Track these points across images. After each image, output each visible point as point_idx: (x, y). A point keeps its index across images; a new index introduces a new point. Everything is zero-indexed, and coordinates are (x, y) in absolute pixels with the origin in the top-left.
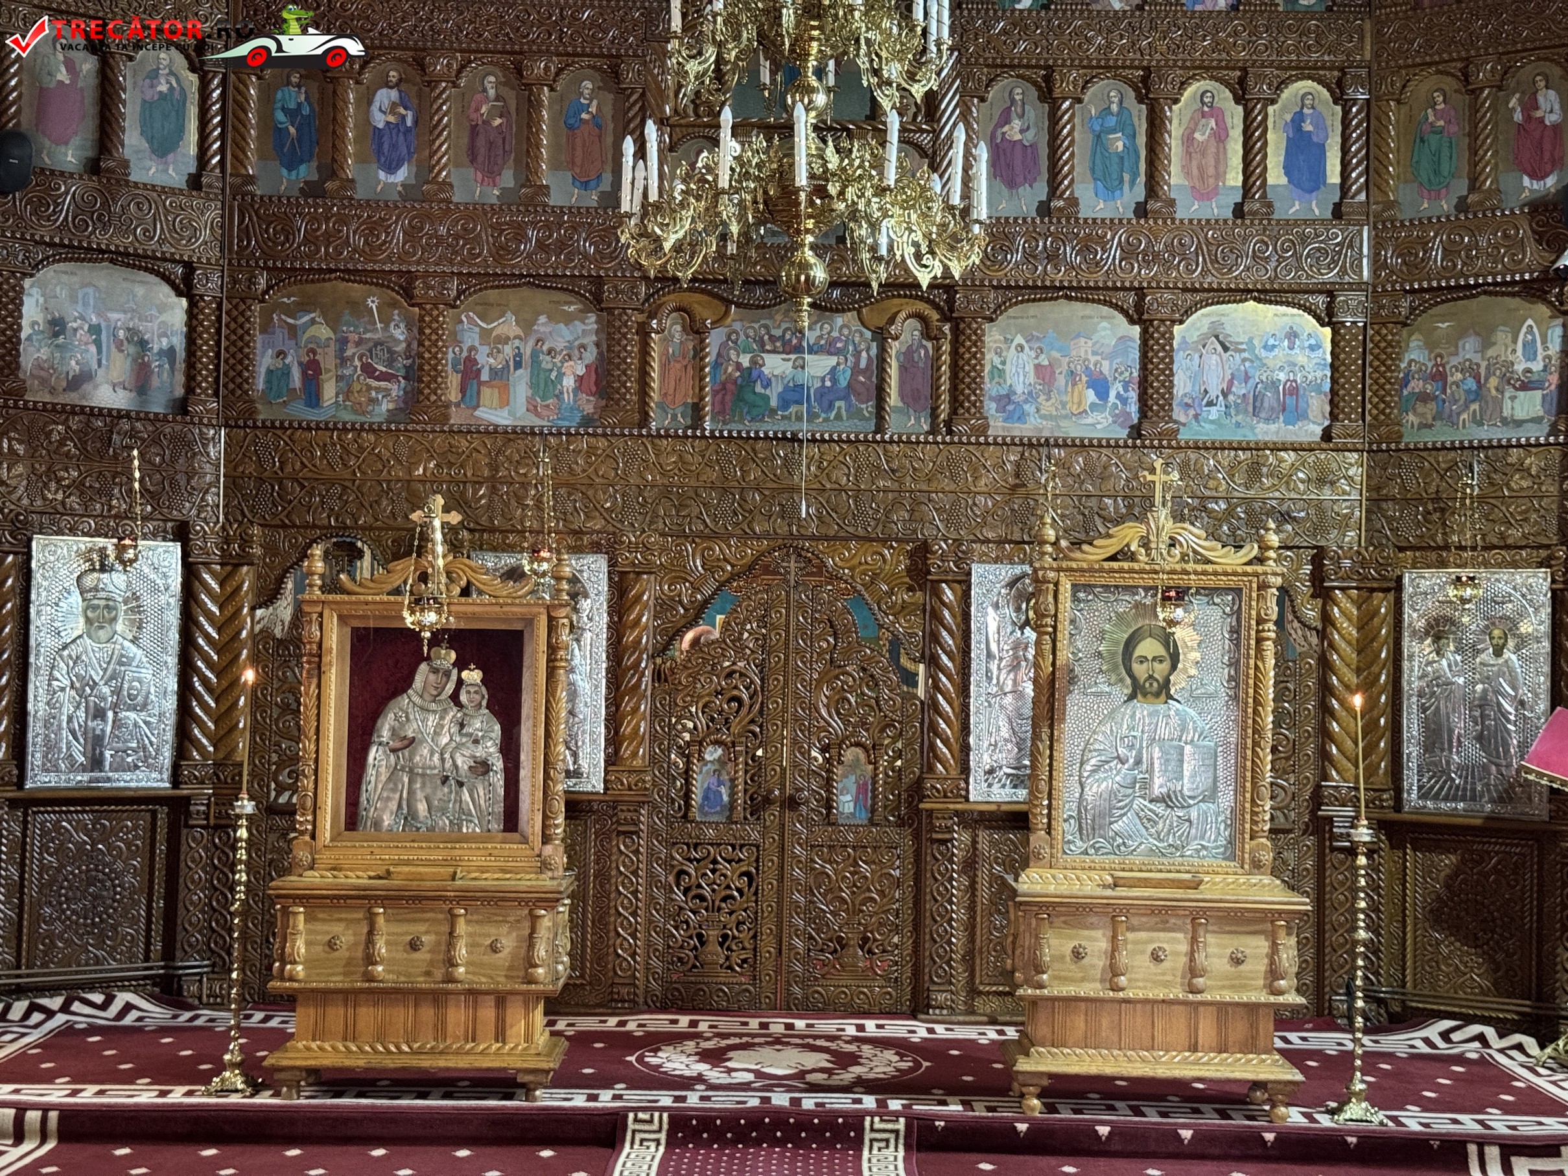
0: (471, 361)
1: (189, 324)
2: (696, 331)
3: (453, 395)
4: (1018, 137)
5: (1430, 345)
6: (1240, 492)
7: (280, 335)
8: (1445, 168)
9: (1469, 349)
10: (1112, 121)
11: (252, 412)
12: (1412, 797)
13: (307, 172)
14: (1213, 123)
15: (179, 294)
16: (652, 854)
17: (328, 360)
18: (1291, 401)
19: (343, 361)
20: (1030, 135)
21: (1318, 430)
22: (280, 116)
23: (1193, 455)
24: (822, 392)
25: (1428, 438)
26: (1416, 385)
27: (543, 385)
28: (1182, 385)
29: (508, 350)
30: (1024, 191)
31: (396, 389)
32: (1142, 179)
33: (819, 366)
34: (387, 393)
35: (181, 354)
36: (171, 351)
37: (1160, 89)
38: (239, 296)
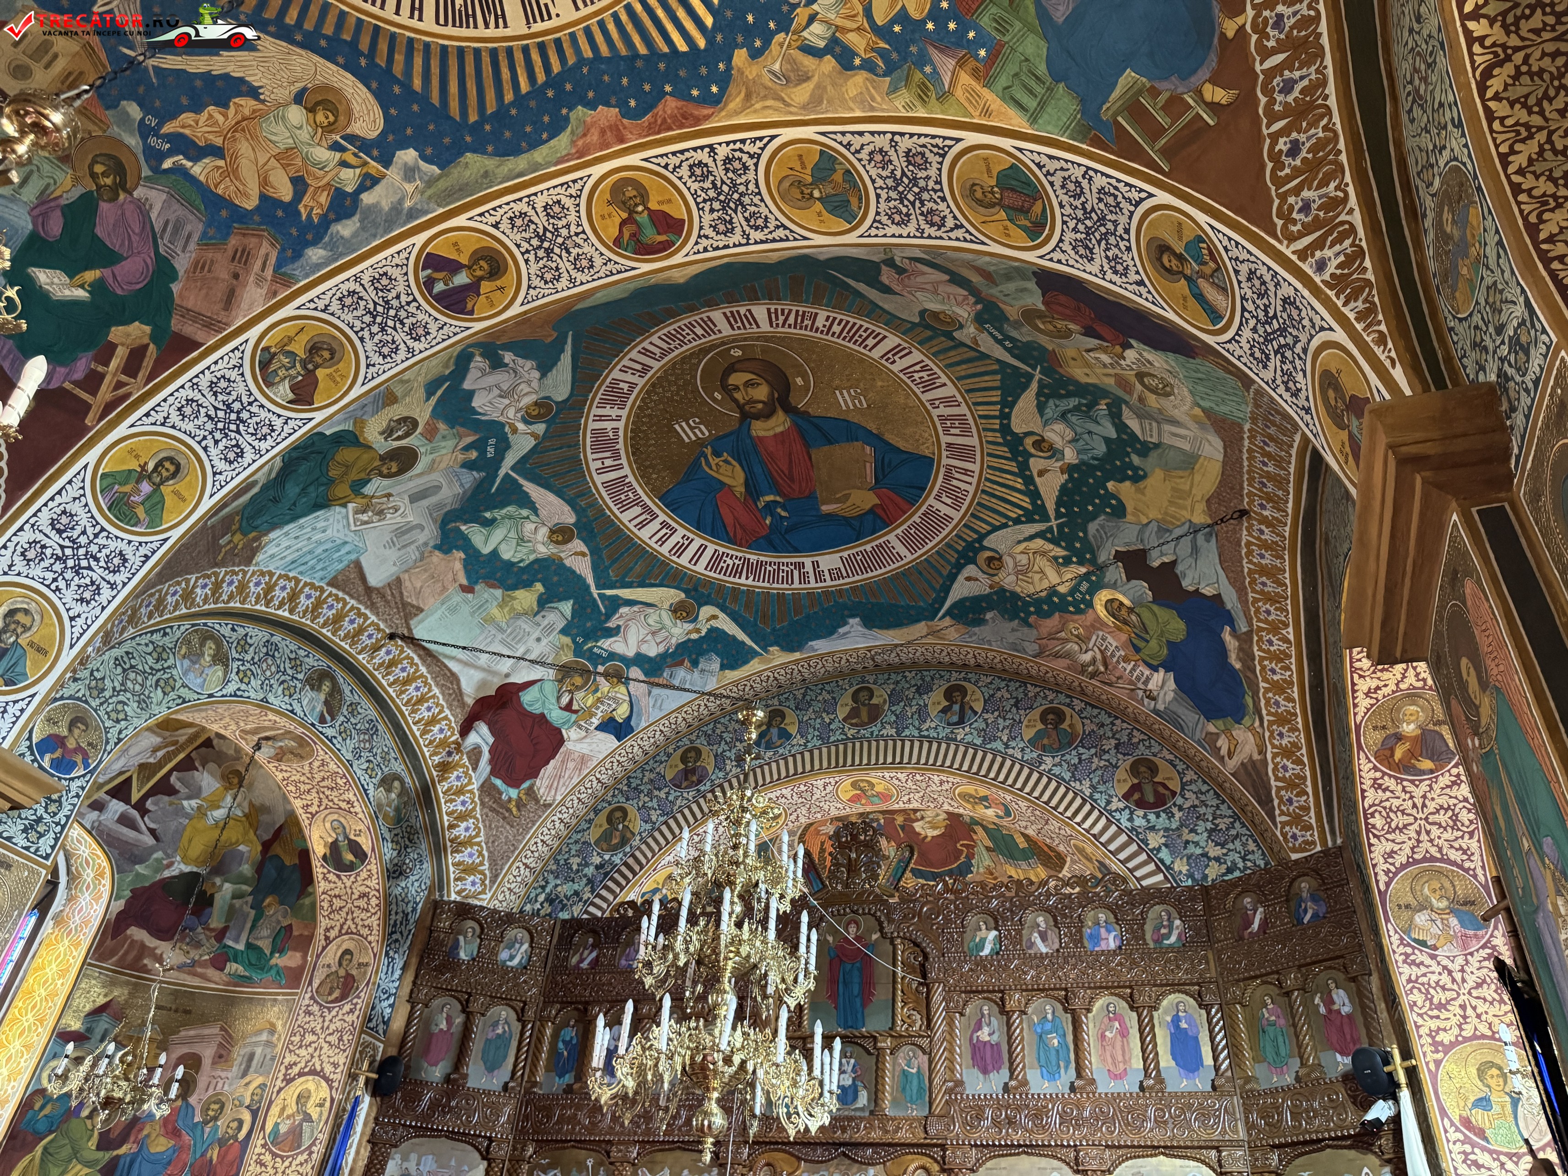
4: (987, 1038)
10: (1048, 1026)
14: (1117, 1024)
15: (484, 1159)
30: (993, 1075)
37: (1077, 1004)
38: (516, 1161)
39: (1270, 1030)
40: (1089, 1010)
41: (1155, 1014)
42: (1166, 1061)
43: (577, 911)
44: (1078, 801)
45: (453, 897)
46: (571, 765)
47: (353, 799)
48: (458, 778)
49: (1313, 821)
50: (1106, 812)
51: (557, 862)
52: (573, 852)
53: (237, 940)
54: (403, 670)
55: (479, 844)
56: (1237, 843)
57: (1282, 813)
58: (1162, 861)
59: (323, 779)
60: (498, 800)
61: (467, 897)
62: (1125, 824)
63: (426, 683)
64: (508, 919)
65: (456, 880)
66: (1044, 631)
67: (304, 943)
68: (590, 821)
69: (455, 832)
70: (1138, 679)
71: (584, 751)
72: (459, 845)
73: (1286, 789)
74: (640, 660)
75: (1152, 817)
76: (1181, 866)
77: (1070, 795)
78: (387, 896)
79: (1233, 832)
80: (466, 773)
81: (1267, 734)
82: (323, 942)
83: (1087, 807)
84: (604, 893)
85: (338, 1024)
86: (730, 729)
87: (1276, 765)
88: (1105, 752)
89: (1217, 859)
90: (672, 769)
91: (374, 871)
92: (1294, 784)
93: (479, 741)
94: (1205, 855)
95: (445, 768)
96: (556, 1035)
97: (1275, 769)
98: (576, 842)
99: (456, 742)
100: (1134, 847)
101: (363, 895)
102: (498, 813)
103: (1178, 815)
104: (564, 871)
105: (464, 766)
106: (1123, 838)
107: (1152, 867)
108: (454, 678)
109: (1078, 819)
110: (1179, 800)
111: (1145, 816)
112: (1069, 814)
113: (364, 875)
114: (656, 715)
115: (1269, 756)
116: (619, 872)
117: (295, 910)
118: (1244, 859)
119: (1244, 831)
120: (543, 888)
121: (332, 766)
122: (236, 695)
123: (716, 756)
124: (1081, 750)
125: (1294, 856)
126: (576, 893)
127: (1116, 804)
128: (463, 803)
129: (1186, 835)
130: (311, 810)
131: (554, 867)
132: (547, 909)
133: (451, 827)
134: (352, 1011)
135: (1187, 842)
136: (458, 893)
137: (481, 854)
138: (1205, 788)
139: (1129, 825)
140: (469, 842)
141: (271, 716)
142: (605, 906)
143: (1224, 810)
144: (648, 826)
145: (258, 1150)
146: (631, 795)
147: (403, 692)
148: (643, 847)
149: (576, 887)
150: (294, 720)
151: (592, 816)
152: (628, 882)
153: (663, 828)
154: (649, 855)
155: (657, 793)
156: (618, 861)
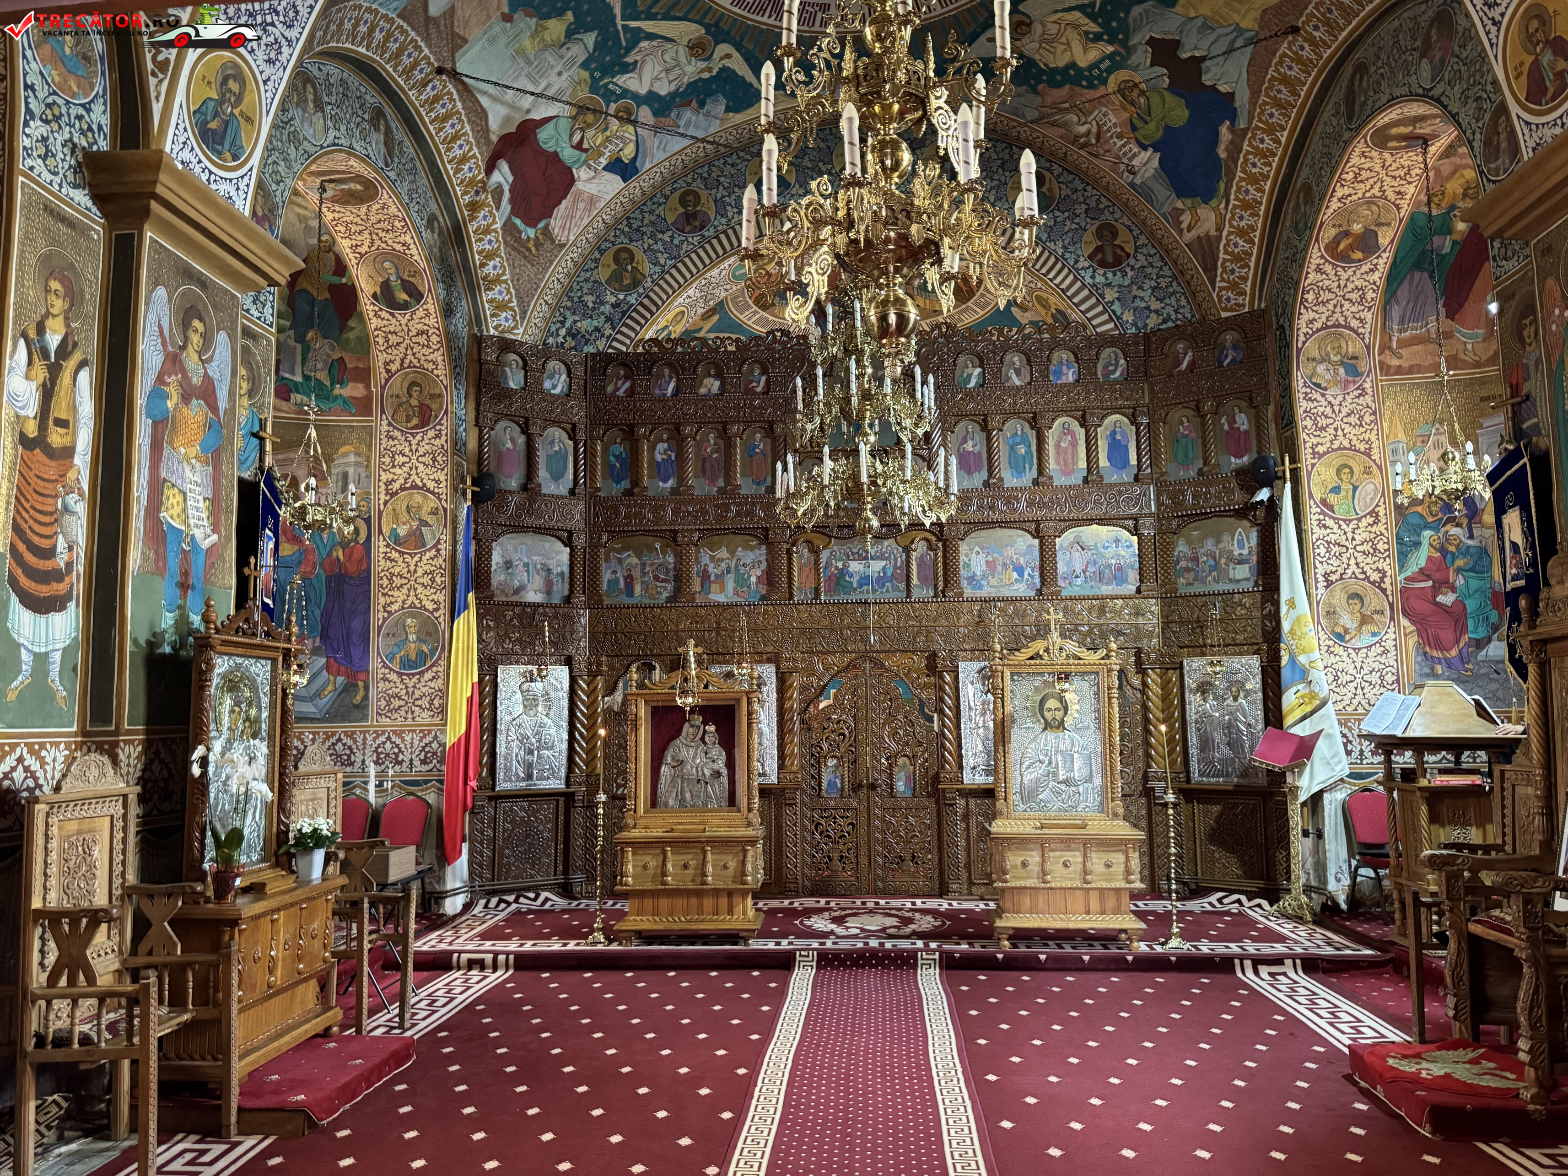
0: (705, 571)
1: (570, 560)
2: (815, 552)
3: (698, 588)
5: (1189, 543)
6: (1095, 621)
7: (614, 562)
8: (1190, 456)
9: (1209, 544)
10: (1018, 439)
11: (601, 601)
12: (1195, 776)
13: (625, 484)
15: (566, 546)
16: (803, 815)
17: (637, 574)
18: (1118, 574)
19: (644, 574)
20: (977, 448)
21: (1134, 588)
22: (612, 458)
23: (1069, 603)
24: (879, 579)
25: (1191, 590)
26: (1183, 564)
27: (741, 581)
28: (1061, 568)
29: (723, 565)
30: (976, 475)
31: (670, 587)
32: (1035, 467)
33: (877, 566)
34: (665, 588)
35: (567, 574)
36: (562, 574)
37: (1042, 422)
38: (594, 546)
39: (1183, 440)
42: (1103, 462)
43: (601, 345)
44: (1053, 259)
45: (492, 332)
46: (581, 205)
47: (410, 241)
48: (485, 217)
49: (1248, 289)
50: (1075, 270)
51: (570, 299)
52: (585, 291)
53: (292, 372)
54: (443, 106)
55: (505, 282)
56: (1173, 299)
57: (1223, 280)
58: (1114, 312)
59: (379, 221)
60: (518, 239)
61: (503, 332)
62: (1088, 280)
63: (460, 119)
64: (545, 353)
65: (492, 316)
66: (1049, 100)
67: (364, 375)
68: (596, 260)
69: (486, 270)
70: (1125, 154)
71: (594, 192)
72: (491, 283)
73: (1232, 261)
74: (651, 98)
75: (1110, 275)
76: (1128, 317)
77: (1046, 254)
78: (447, 333)
79: (1171, 290)
80: (491, 212)
81: (1229, 215)
82: (384, 375)
83: (1059, 265)
84: (624, 330)
85: (427, 447)
86: (726, 173)
87: (1228, 241)
88: (1077, 216)
89: (1156, 312)
90: (672, 212)
91: (432, 311)
92: (1240, 259)
93: (501, 180)
94: (1147, 308)
95: (474, 207)
96: (605, 451)
97: (1227, 244)
98: (586, 280)
99: (482, 181)
100: (1093, 301)
101: (420, 333)
102: (519, 252)
103: (1130, 274)
104: (580, 308)
105: (489, 205)
106: (1086, 292)
107: (1105, 317)
108: (482, 114)
109: (1051, 276)
110: (1132, 261)
111: (1104, 275)
112: (1044, 271)
113: (421, 313)
114: (660, 156)
115: (1225, 233)
116: (635, 310)
117: (344, 345)
118: (1176, 312)
119: (1179, 289)
120: (563, 323)
121: (393, 210)
122: (334, 145)
123: (716, 201)
124: (1057, 213)
125: (1224, 315)
126: (597, 329)
127: (1083, 263)
128: (490, 242)
129: (1135, 291)
130: (359, 250)
131: (569, 304)
132: (570, 343)
133: (483, 265)
134: (437, 436)
135: (1135, 297)
136: (496, 328)
137: (509, 292)
138: (1153, 251)
139: (1091, 281)
140: (497, 281)
141: (353, 162)
142: (628, 342)
143: (1166, 271)
144: (658, 269)
145: (383, 549)
146: (634, 236)
147: (441, 130)
148: (656, 288)
149: (595, 323)
150: (369, 165)
151: (597, 255)
152: (647, 320)
153: (673, 271)
154: (664, 297)
155: (660, 236)
156: (633, 301)
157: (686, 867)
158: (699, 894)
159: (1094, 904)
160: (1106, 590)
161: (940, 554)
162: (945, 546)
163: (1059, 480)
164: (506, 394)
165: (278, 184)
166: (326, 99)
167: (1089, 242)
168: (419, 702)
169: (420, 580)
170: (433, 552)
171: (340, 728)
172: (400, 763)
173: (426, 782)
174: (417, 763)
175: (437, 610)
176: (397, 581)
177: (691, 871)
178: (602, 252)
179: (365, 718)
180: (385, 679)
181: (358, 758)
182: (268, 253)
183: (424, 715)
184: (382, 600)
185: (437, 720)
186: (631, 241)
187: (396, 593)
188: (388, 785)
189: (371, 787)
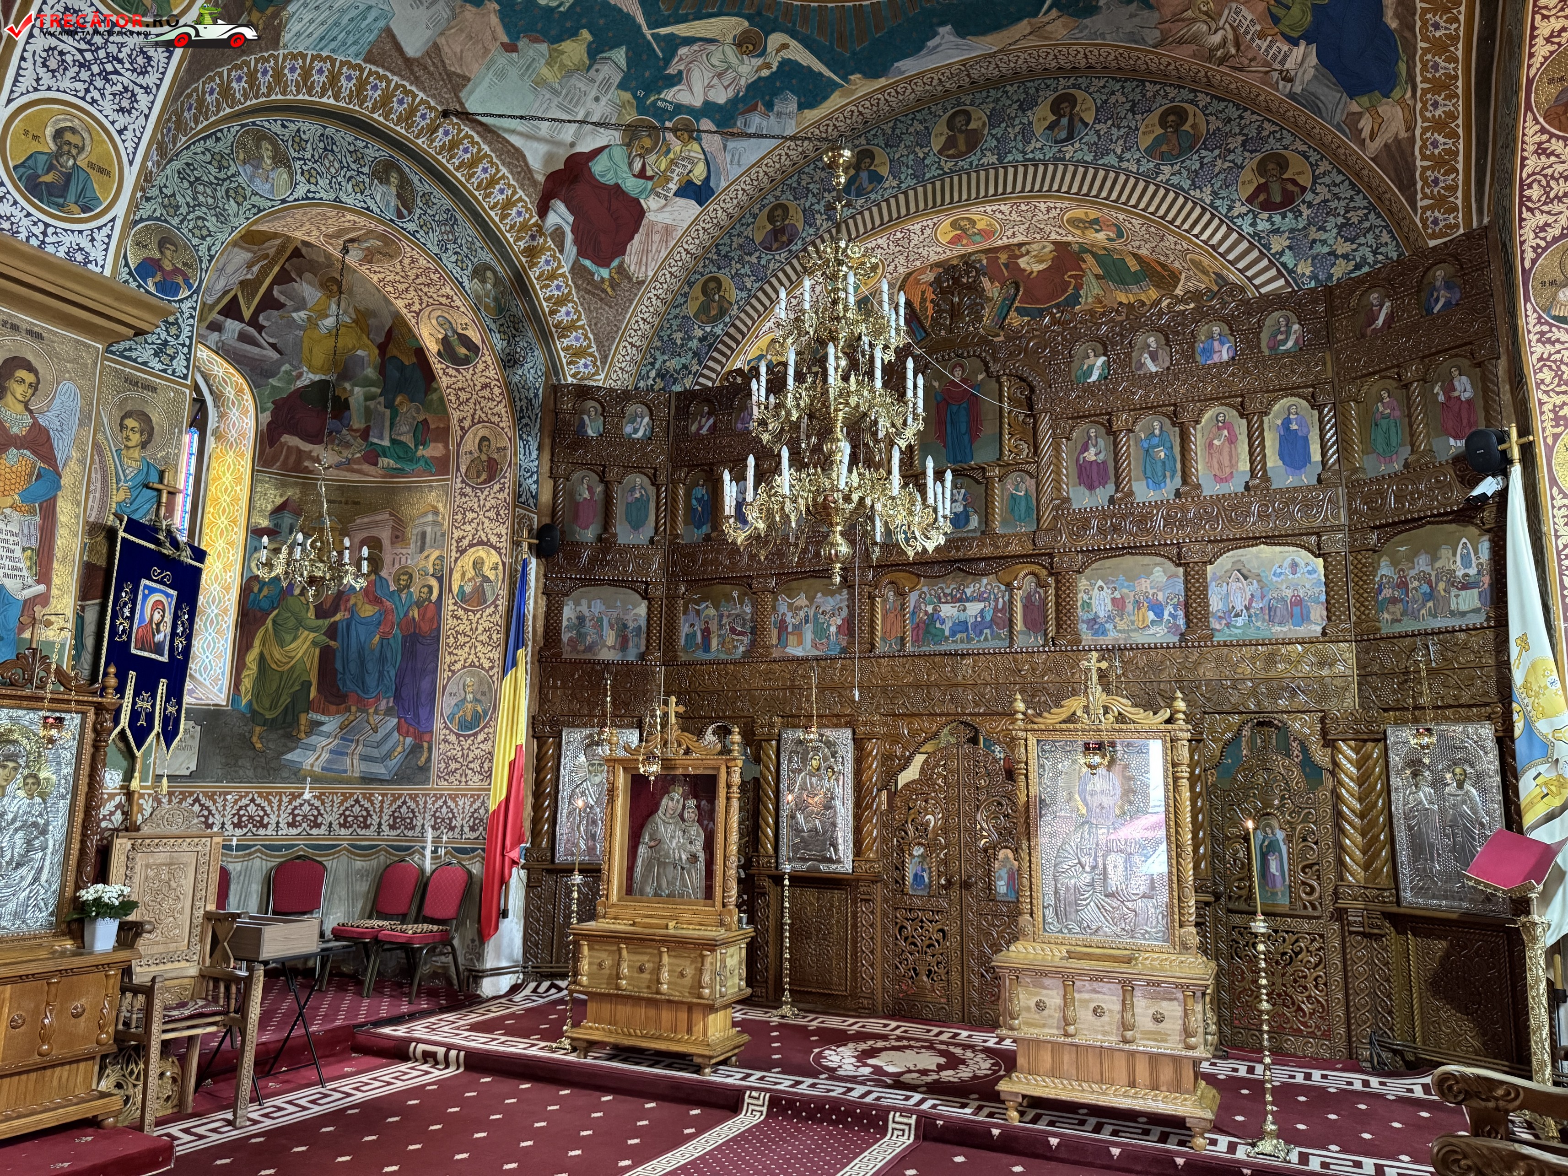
0: (783, 621)
1: (648, 614)
2: (901, 594)
3: (774, 641)
4: (1093, 458)
5: (1394, 563)
6: (1262, 675)
7: (692, 614)
8: (1394, 441)
9: (1422, 563)
10: (1156, 441)
11: (676, 657)
12: (1407, 895)
13: (706, 529)
14: (1226, 432)
15: (644, 598)
16: (885, 914)
17: (714, 627)
18: (1297, 610)
19: (721, 626)
20: (1101, 456)
21: (1319, 629)
22: (694, 502)
23: (1225, 650)
24: (976, 624)
25: (1398, 629)
26: (1387, 593)
27: (820, 632)
28: (1215, 603)
29: (802, 614)
31: (746, 640)
32: (1179, 473)
33: (973, 609)
34: (742, 642)
35: (644, 628)
36: (640, 627)
37: (1185, 417)
38: (672, 598)
39: (1384, 423)
40: (1197, 422)
41: (1266, 419)
42: (1273, 461)
43: (688, 383)
44: (1198, 210)
45: (570, 380)
46: (656, 238)
47: (451, 293)
48: (547, 262)
49: (1459, 202)
50: (1228, 219)
51: (661, 338)
52: (675, 328)
53: (381, 437)
54: (466, 151)
55: (582, 327)
56: (1370, 236)
57: (1425, 196)
58: (1284, 265)
60: (591, 281)
61: (582, 379)
62: (1247, 229)
63: (491, 163)
64: (625, 396)
65: (569, 364)
67: (443, 434)
68: (686, 295)
69: (557, 317)
70: (1274, 57)
71: (667, 221)
72: (565, 330)
73: (1432, 168)
74: (708, 109)
75: (1277, 219)
76: (1305, 269)
77: (1190, 204)
78: (508, 384)
79: (1367, 225)
80: (554, 256)
81: (1419, 105)
82: (459, 432)
83: (1207, 216)
84: (711, 364)
85: (493, 501)
86: (816, 178)
87: (1424, 142)
88: (1230, 151)
89: (1345, 256)
90: (760, 231)
91: (490, 362)
92: (1444, 163)
93: (559, 221)
94: (1332, 253)
95: (532, 253)
96: (688, 495)
97: (1423, 147)
98: (676, 317)
100: (1255, 254)
101: (485, 386)
102: (593, 294)
103: (1306, 212)
104: (670, 348)
105: (550, 249)
106: (1245, 245)
107: (1273, 272)
108: (518, 154)
109: (1196, 231)
110: (1309, 197)
111: (1269, 219)
112: (1186, 226)
113: (481, 366)
114: (735, 172)
115: (1418, 132)
116: (722, 342)
117: (427, 406)
118: (1375, 253)
119: (1379, 222)
120: (652, 364)
121: (422, 262)
122: (307, 198)
123: (804, 211)
124: (1204, 153)
125: (1432, 243)
126: (685, 367)
127: (1239, 209)
128: (558, 288)
129: (1314, 234)
130: (414, 308)
131: (659, 344)
132: (660, 384)
133: (553, 312)
134: (501, 490)
135: (1314, 241)
136: (574, 376)
137: (586, 337)
138: (1339, 179)
139: (1251, 230)
140: (572, 326)
141: (349, 216)
142: (714, 376)
143: (1359, 201)
144: (744, 294)
145: (451, 608)
146: (722, 263)
147: (471, 176)
148: (742, 315)
149: (683, 360)
150: (372, 218)
151: (686, 289)
152: (733, 351)
153: (760, 294)
154: (750, 323)
155: (747, 258)
156: (719, 332)
157: (641, 970)
158: (652, 1003)
159: (1142, 1073)
160: (1279, 631)
161: (1051, 591)
162: (1057, 582)
163: (1210, 488)
164: (580, 441)
165: (203, 238)
166: (296, 155)
167: (1249, 182)
168: (471, 765)
169: (480, 638)
170: (492, 609)
171: (406, 790)
172: (452, 829)
173: (474, 850)
174: (466, 829)
175: (491, 668)
176: (462, 639)
177: (646, 976)
178: (691, 285)
179: (426, 781)
180: (446, 741)
181: (418, 822)
182: (116, 299)
183: (475, 779)
184: (448, 659)
185: (485, 785)
186: (719, 268)
187: (459, 652)
188: (442, 852)
189: (428, 853)
